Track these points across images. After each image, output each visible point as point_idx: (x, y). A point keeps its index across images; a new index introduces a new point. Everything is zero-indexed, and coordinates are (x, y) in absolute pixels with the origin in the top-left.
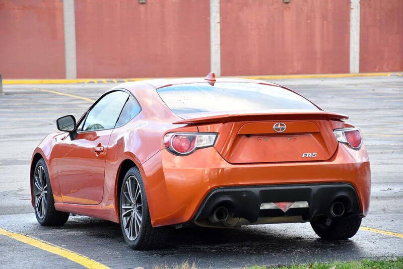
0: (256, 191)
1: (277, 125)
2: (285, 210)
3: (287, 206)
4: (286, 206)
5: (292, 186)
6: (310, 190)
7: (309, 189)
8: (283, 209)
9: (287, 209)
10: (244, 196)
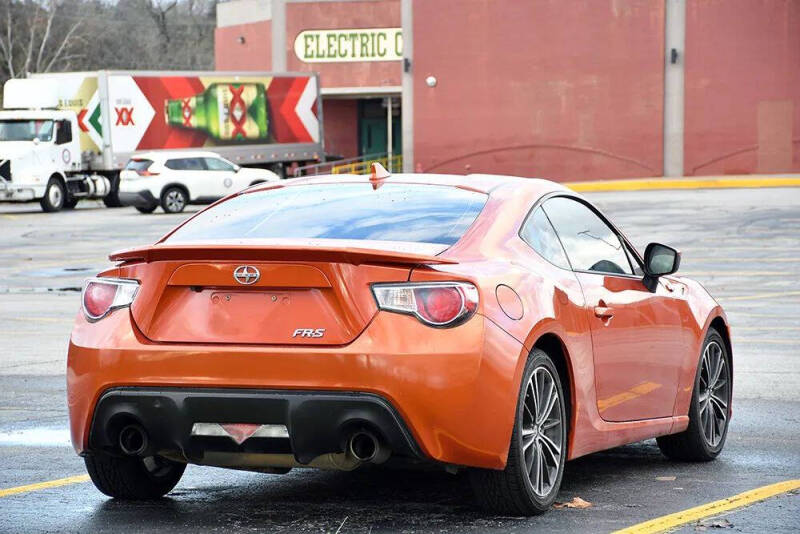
0: (178, 397)
1: (241, 270)
2: (239, 440)
3: (245, 433)
4: (241, 433)
5: (249, 393)
6: (284, 402)
7: (284, 400)
8: (235, 437)
9: (245, 438)
10: (157, 406)
